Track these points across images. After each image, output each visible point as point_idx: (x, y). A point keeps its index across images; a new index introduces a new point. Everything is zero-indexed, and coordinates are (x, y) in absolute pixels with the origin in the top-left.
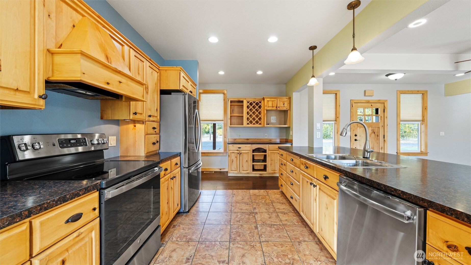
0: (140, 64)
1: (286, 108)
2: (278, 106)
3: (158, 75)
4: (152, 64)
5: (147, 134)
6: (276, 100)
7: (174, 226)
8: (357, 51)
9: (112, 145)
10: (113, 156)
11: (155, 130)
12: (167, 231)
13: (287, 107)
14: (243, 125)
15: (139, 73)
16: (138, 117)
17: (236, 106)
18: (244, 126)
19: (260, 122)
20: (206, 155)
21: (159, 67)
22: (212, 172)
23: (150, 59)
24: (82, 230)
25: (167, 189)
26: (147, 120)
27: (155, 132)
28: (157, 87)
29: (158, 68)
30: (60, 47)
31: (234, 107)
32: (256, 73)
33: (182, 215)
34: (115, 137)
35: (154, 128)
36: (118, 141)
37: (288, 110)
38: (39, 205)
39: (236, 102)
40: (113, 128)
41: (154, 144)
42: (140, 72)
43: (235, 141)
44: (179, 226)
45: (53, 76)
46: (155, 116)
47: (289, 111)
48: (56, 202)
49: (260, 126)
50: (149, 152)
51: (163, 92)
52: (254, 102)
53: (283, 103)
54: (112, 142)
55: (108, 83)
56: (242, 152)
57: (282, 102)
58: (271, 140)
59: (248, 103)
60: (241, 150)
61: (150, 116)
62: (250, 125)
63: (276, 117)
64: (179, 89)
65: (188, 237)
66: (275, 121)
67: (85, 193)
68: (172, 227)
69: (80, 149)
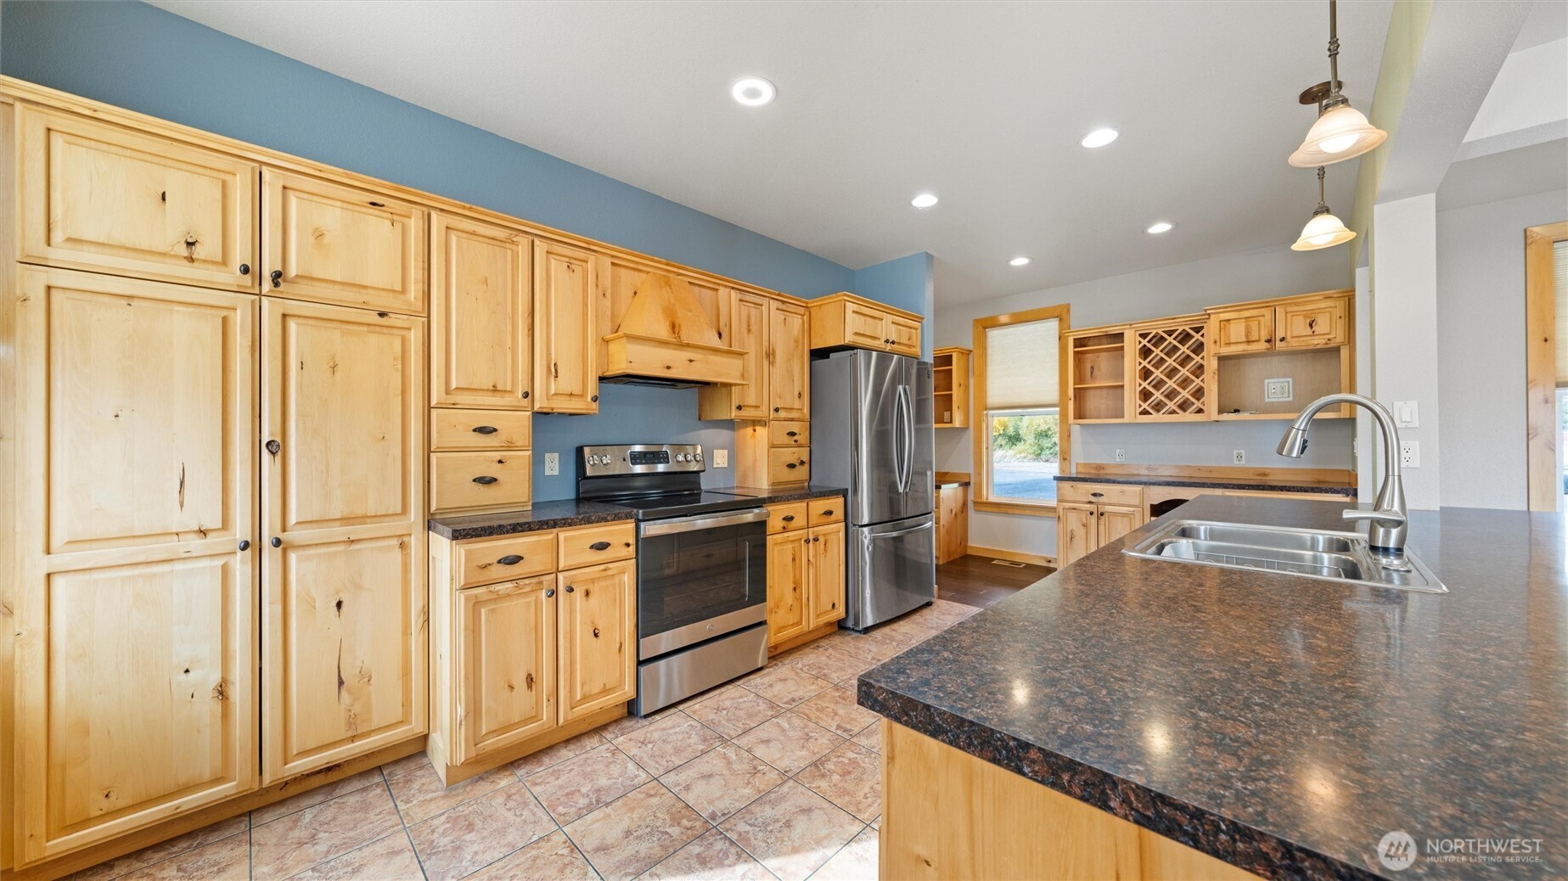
0: (751, 314)
1: (1324, 341)
2: (1279, 334)
3: (803, 321)
4: (783, 302)
5: (773, 446)
6: (1268, 313)
7: (818, 646)
8: (1350, 106)
9: (719, 466)
10: (722, 486)
11: (796, 438)
12: (799, 650)
13: (1328, 337)
14: (1123, 417)
15: (749, 331)
16: (747, 413)
17: (1103, 355)
18: (1126, 420)
19: (1197, 404)
20: (1003, 510)
21: (807, 303)
22: (1019, 564)
23: (779, 295)
24: (610, 565)
25: (794, 559)
26: (771, 417)
27: (796, 441)
28: (800, 347)
29: (804, 305)
30: (616, 332)
31: (1098, 357)
32: (1144, 231)
33: (849, 635)
34: (726, 451)
35: (792, 434)
36: (732, 458)
37: (1337, 350)
38: (564, 519)
39: (1104, 340)
40: (724, 435)
41: (792, 466)
42: (753, 328)
43: (1101, 472)
44: (827, 650)
45: (608, 371)
46: (795, 407)
47: (1344, 353)
48: (580, 521)
49: (1199, 418)
50: (779, 483)
51: (819, 354)
52: (1170, 333)
53: (1308, 321)
54: (720, 459)
55: (668, 368)
56: (1108, 508)
57: (1301, 318)
58: (1265, 475)
59: (1144, 339)
60: (1104, 504)
61: (777, 410)
62: (1155, 417)
63: (1290, 380)
64: (843, 343)
65: (825, 671)
66: (1287, 395)
67: (613, 520)
68: (812, 647)
69: (661, 468)
